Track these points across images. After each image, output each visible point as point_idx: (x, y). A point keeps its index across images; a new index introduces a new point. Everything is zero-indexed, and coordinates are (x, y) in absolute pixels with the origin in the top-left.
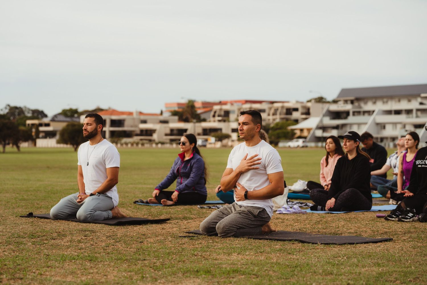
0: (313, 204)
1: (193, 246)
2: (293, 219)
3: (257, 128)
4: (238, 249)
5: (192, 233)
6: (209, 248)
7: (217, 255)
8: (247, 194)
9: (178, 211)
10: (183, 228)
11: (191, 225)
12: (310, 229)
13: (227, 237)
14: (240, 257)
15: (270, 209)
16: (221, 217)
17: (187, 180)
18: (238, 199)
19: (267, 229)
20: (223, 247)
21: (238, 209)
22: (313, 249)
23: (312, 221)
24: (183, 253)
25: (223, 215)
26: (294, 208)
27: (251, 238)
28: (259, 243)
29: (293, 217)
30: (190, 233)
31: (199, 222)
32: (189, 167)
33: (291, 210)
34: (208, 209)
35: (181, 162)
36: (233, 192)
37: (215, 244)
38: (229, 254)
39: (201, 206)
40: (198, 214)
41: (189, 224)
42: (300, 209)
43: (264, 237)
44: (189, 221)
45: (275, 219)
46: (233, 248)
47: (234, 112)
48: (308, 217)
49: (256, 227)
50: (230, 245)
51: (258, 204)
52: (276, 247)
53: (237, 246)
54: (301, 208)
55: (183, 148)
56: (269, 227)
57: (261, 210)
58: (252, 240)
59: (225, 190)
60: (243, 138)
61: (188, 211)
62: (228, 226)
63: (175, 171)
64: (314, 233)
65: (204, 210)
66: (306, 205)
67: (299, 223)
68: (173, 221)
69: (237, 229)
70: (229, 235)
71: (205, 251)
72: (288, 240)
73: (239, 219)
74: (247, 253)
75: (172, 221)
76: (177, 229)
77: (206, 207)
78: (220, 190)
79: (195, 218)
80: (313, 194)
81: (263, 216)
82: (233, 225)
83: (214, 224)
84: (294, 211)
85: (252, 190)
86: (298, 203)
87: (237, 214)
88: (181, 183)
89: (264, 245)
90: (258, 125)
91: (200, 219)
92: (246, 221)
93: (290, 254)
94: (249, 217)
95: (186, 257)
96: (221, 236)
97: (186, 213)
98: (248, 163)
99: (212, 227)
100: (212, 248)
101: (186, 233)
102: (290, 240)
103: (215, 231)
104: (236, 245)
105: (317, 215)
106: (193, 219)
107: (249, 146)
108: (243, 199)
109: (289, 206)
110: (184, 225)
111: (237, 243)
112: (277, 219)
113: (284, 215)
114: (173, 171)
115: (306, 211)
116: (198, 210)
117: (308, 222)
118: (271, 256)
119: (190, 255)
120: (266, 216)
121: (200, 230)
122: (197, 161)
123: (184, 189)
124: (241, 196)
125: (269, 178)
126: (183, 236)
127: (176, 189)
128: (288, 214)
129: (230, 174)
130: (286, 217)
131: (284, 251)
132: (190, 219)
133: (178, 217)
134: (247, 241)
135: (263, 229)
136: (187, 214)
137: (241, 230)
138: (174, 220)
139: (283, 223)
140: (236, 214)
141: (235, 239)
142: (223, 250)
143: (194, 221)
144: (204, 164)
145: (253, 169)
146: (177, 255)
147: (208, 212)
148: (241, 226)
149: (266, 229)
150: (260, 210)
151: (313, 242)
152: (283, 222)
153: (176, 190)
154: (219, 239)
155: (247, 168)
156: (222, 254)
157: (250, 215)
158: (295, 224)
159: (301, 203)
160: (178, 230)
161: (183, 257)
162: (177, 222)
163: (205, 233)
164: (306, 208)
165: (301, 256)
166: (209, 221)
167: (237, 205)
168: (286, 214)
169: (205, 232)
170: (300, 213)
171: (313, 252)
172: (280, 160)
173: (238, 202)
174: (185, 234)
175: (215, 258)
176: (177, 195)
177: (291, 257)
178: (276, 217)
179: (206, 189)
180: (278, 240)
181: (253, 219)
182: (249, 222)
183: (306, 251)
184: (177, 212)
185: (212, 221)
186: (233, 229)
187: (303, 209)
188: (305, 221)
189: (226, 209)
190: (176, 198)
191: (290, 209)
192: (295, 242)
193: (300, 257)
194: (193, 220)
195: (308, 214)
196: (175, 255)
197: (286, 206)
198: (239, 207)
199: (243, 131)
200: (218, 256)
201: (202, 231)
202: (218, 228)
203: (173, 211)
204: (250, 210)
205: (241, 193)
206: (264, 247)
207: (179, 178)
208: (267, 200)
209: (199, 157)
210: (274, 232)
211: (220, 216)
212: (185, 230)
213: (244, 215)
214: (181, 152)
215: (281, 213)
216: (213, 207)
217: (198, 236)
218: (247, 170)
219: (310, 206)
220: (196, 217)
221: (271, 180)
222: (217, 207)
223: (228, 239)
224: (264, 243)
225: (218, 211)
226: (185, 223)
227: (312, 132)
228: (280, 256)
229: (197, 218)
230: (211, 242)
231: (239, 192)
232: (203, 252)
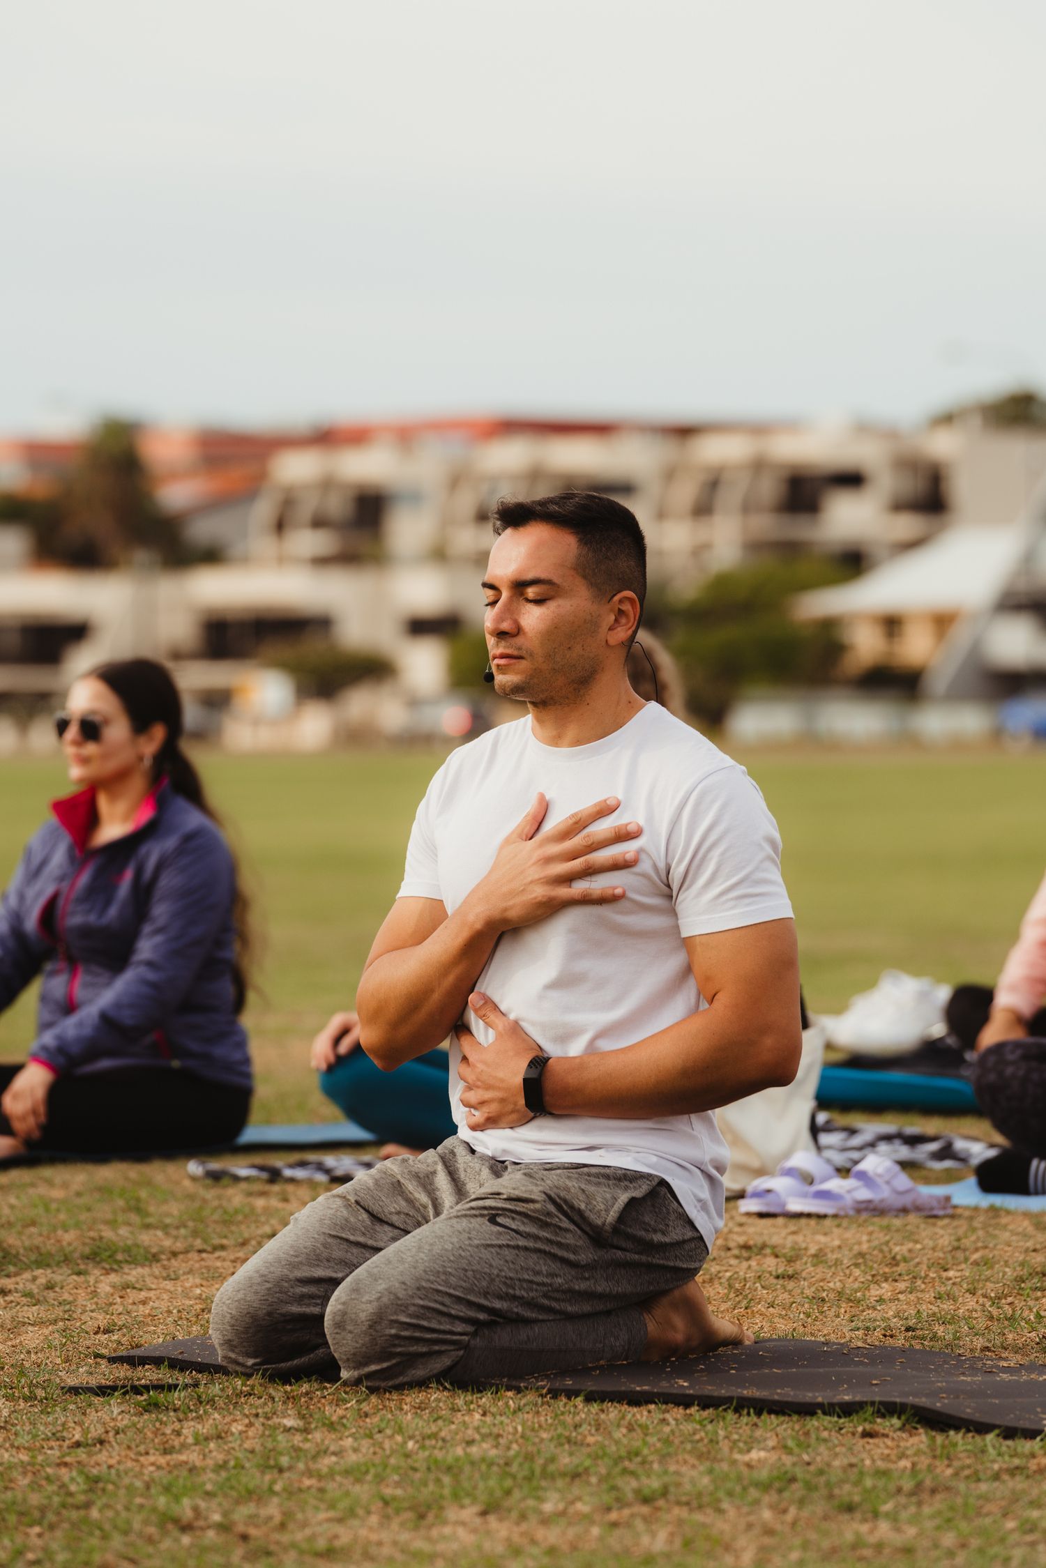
0: (992, 1146)
1: (162, 1460)
2: (861, 1255)
3: (616, 620)
4: (485, 1477)
5: (157, 1361)
6: (281, 1470)
7: (340, 1521)
8: (541, 1074)
9: (54, 1206)
10: (91, 1325)
11: (144, 1303)
12: (982, 1323)
13: (399, 1388)
14: (501, 1529)
15: (705, 1183)
16: (358, 1244)
17: (108, 984)
18: (479, 1116)
19: (679, 1329)
20: (377, 1460)
21: (480, 1183)
22: (1014, 1472)
23: (992, 1268)
24: (94, 1513)
25: (378, 1227)
26: (862, 1176)
27: (571, 1394)
28: (631, 1428)
29: (863, 1237)
30: (143, 1361)
31: (198, 1281)
32: (124, 887)
33: (842, 1191)
34: (257, 1187)
35: (72, 858)
36: (445, 1067)
37: (317, 1436)
38: (422, 1513)
39: (215, 1165)
40: (191, 1224)
41: (133, 1295)
42: (903, 1181)
43: (664, 1386)
44: (134, 1274)
45: (736, 1252)
46: (449, 1469)
47: (415, 497)
48: (966, 1242)
49: (608, 1313)
50: (427, 1442)
51: (619, 1149)
52: (746, 1458)
53: (474, 1450)
54: (913, 1178)
55: (84, 761)
56: (694, 1311)
57: (638, 1194)
58: (581, 1410)
59: (391, 1052)
60: (517, 689)
61: (121, 1203)
62: (412, 1309)
63: (31, 923)
64: (1014, 1360)
65: (235, 1197)
66: (946, 1152)
67: (902, 1286)
68: (16, 1275)
69: (470, 1329)
70: (419, 1372)
71: (251, 1495)
72: (829, 1409)
73: (485, 1254)
74: (548, 1507)
75: (8, 1276)
76: (46, 1332)
77: (243, 1172)
78: (344, 1047)
79: (174, 1254)
80: (992, 1077)
81: (655, 1231)
82: (447, 1300)
83: (312, 1297)
84: (864, 1194)
85: (575, 1049)
86: (888, 1138)
87: (476, 1222)
88: (69, 1007)
89: (667, 1442)
90: (621, 601)
91: (211, 1260)
92: (538, 1273)
93: (850, 1508)
94: (559, 1245)
95: (117, 1541)
96: (357, 1382)
97: (109, 1216)
98: (549, 860)
99: (293, 1315)
100: (301, 1466)
101: (112, 1360)
102: (848, 1410)
103: (317, 1347)
104: (470, 1443)
105: (1026, 1223)
106: (155, 1258)
107: (556, 741)
108: (513, 1112)
109: (829, 1161)
110: (99, 1308)
111: (477, 1429)
112: (745, 1254)
113: (792, 1228)
114: (16, 919)
115: (948, 1199)
116: (191, 1197)
117: (963, 1278)
118: (721, 1526)
119: (146, 1522)
120: (677, 1233)
121: (215, 1337)
122: (181, 851)
123: (92, 1049)
124: (499, 1089)
125: (696, 968)
126: (93, 1382)
127: (34, 1045)
128: (825, 1216)
129: (421, 935)
130: (812, 1239)
131: (810, 1487)
132: (133, 1261)
133: (50, 1246)
134: (546, 1417)
135: (652, 1327)
136: (112, 1224)
137: (504, 1337)
138: (28, 1267)
139: (791, 1285)
140: (464, 1223)
141: (460, 1402)
142: (380, 1479)
143: (168, 1278)
144: (231, 869)
145: (586, 901)
146: (52, 1527)
147: (259, 1211)
148: (497, 1304)
149: (674, 1328)
150: (634, 1194)
151: (1010, 1420)
152: (790, 1277)
153: (36, 1058)
154: (345, 1401)
155: (540, 892)
156: (373, 1508)
157: (565, 1223)
158: (875, 1292)
159: (913, 1141)
160: (57, 1340)
161: (95, 1541)
162: (50, 1287)
163: (250, 1362)
164: (950, 1177)
165: (929, 1525)
166: (279, 1271)
167: (469, 1157)
168: (809, 1215)
169: (249, 1355)
170: (904, 1211)
171: (1015, 1498)
172: (772, 843)
173: (478, 1134)
174: (107, 1374)
175: (321, 1544)
176: (40, 1093)
177: (857, 1534)
178: (741, 1240)
179: (241, 1044)
180: (762, 1407)
181: (587, 1255)
182: (559, 1280)
183: (962, 1487)
184: (41, 1210)
185: (299, 1274)
186: (448, 1327)
187: (927, 1181)
188: (946, 1270)
189: (397, 1187)
190: (34, 1112)
191: (836, 1184)
192: (882, 1425)
193: (920, 1534)
194: (157, 1270)
195: (960, 1216)
196: (37, 1529)
197: (804, 1159)
198: (486, 1172)
199: (519, 641)
200: (339, 1529)
201: (228, 1343)
202: (339, 1325)
203: (12, 1207)
204: (567, 1189)
205: (501, 1075)
206: (664, 1458)
207: (53, 973)
208: (680, 1123)
209: (193, 819)
210: (729, 1350)
211: (352, 1238)
212: (106, 1343)
213: (522, 1228)
214: (66, 790)
215: (772, 1210)
216: (300, 1173)
217: (196, 1385)
218: (547, 911)
219: (975, 1162)
220: (179, 1246)
221: (708, 979)
222: (320, 1167)
223: (413, 1398)
224: (667, 1429)
225: (339, 1202)
226: (104, 1288)
227: (961, 637)
228: (778, 1527)
229: (186, 1252)
230: (289, 1422)
231: (485, 1063)
232: (238, 1502)
